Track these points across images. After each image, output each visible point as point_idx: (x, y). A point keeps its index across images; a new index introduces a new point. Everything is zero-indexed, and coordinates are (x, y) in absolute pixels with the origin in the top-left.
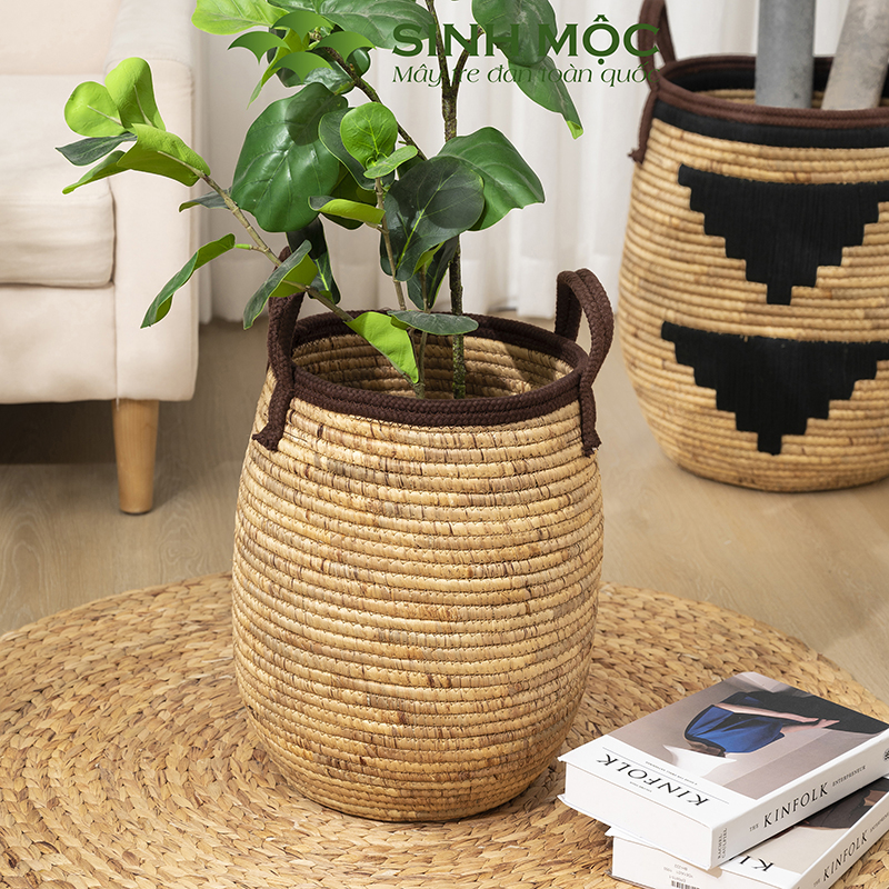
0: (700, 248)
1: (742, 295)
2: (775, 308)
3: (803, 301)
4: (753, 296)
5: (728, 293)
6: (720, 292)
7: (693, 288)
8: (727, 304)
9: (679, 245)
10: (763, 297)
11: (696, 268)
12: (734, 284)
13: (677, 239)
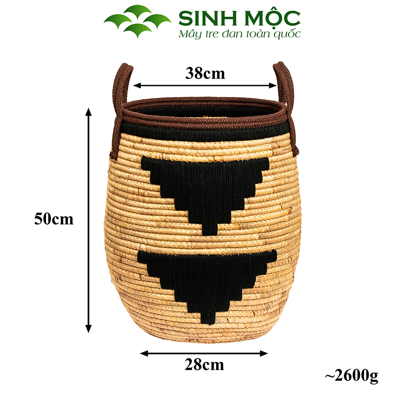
0: (159, 206)
1: (188, 232)
2: (208, 238)
3: (224, 232)
4: (194, 232)
5: (178, 231)
6: (174, 231)
7: (156, 230)
8: (178, 237)
9: (145, 205)
10: (200, 232)
11: (157, 218)
12: (182, 225)
13: (144, 202)
